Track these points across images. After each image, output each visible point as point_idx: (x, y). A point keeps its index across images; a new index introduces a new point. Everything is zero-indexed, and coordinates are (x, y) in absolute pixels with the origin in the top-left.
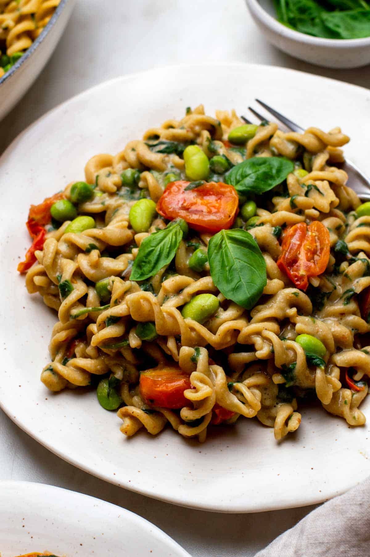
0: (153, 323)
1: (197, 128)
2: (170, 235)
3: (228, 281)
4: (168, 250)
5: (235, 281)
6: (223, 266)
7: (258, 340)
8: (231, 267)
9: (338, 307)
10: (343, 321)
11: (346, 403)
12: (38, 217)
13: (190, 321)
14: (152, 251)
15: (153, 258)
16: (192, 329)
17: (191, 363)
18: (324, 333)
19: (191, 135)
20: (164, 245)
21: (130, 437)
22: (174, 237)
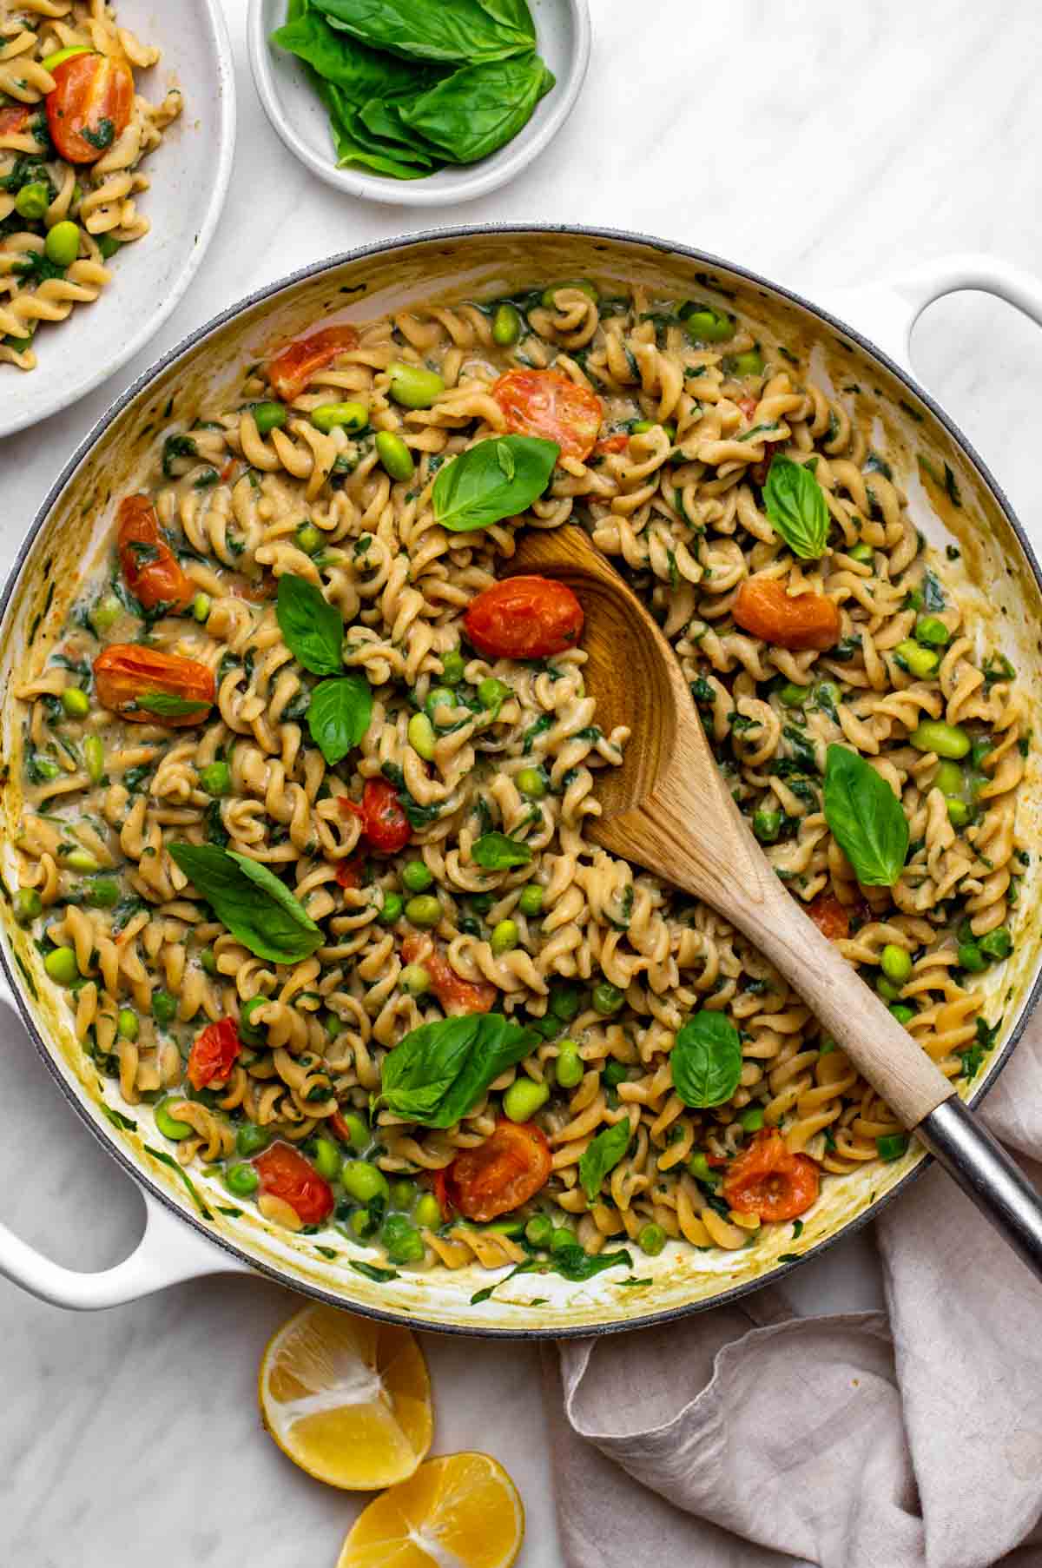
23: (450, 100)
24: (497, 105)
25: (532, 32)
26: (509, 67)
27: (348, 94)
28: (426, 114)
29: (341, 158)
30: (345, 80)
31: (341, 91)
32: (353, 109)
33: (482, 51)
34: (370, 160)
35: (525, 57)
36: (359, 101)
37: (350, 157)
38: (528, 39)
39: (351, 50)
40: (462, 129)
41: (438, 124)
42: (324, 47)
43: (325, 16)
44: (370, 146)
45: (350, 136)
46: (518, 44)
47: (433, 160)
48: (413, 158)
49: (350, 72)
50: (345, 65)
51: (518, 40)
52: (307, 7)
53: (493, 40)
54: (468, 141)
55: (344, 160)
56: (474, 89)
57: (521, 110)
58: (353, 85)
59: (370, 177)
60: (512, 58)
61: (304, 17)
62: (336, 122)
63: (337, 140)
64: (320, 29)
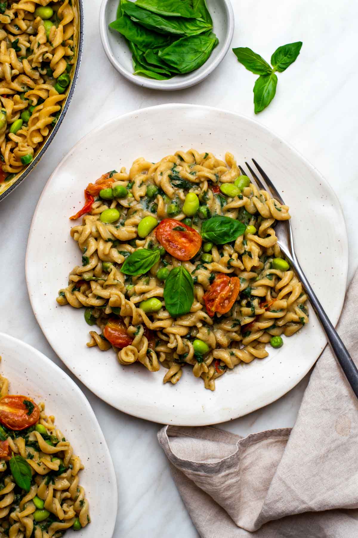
0: (120, 308)
1: (202, 180)
2: (152, 256)
3: (172, 298)
4: (147, 265)
5: (175, 300)
6: (172, 288)
7: (172, 337)
8: (177, 290)
9: (228, 326)
10: (228, 334)
11: (208, 377)
12: (91, 192)
13: (141, 311)
14: (138, 262)
15: (138, 265)
16: (140, 316)
17: (133, 335)
18: (211, 342)
19: (197, 181)
20: (146, 261)
21: (90, 347)
22: (154, 258)
23: (177, 49)
24: (196, 52)
25: (211, 23)
26: (202, 37)
27: (139, 46)
28: (168, 54)
29: (135, 71)
30: (138, 41)
31: (136, 45)
32: (141, 53)
33: (192, 30)
34: (147, 72)
35: (208, 33)
36: (144, 50)
37: (139, 71)
38: (210, 25)
39: (140, 30)
40: (182, 60)
41: (173, 58)
42: (130, 29)
43: (130, 17)
44: (147, 67)
45: (140, 63)
46: (206, 27)
47: (171, 72)
48: (163, 72)
49: (140, 39)
50: (138, 36)
51: (206, 26)
52: (123, 13)
53: (196, 26)
54: (184, 66)
55: (137, 72)
56: (187, 45)
57: (205, 53)
58: (141, 43)
59: (147, 79)
60: (203, 33)
61: (122, 17)
62: (134, 58)
63: (135, 64)
64: (129, 22)
